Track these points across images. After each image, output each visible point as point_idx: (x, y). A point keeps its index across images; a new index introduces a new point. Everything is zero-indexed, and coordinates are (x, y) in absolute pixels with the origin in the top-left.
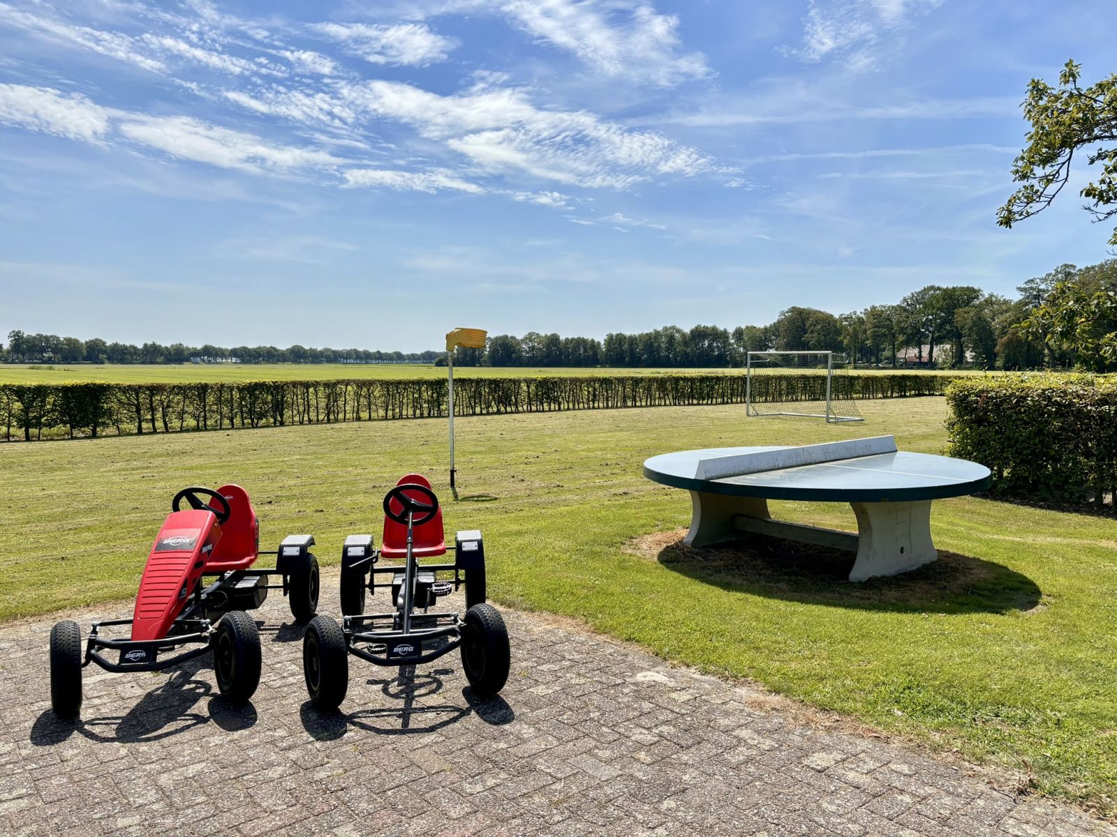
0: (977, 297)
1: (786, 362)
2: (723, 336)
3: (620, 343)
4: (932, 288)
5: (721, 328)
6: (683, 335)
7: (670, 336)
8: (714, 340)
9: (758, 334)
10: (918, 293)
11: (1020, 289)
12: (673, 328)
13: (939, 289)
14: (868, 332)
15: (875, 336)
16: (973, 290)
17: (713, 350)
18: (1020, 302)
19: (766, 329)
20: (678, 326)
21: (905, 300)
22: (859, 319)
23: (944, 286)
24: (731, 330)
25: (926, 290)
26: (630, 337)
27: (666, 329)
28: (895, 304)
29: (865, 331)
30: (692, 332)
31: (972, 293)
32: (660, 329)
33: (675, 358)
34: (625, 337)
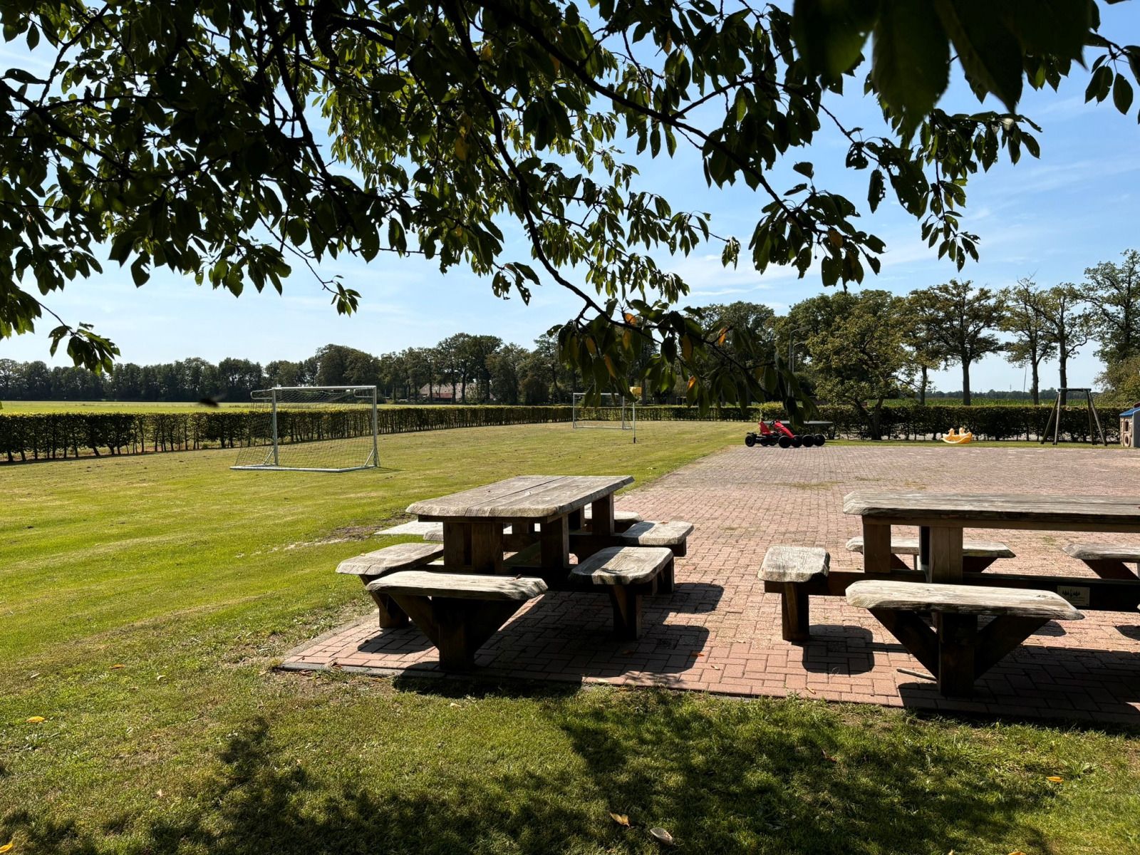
0: (498, 345)
1: (322, 397)
2: (257, 368)
3: (132, 374)
4: (461, 335)
5: (253, 361)
6: (212, 367)
7: (195, 369)
8: (246, 373)
9: (295, 369)
10: (451, 339)
11: (537, 342)
12: (197, 360)
13: (468, 336)
14: (410, 372)
15: (415, 376)
16: (495, 339)
17: (244, 384)
18: (536, 352)
19: (301, 363)
20: (203, 358)
21: (440, 344)
22: (398, 359)
23: (472, 334)
24: (264, 365)
25: (457, 337)
26: (146, 368)
27: (189, 361)
28: (431, 347)
29: (406, 371)
30: (221, 365)
31: (495, 342)
32: (182, 360)
33: (202, 391)
34: (138, 368)
